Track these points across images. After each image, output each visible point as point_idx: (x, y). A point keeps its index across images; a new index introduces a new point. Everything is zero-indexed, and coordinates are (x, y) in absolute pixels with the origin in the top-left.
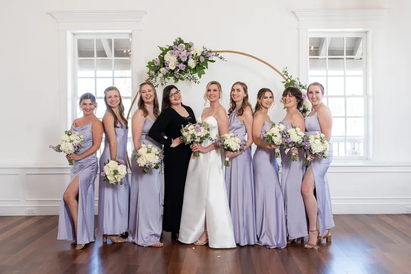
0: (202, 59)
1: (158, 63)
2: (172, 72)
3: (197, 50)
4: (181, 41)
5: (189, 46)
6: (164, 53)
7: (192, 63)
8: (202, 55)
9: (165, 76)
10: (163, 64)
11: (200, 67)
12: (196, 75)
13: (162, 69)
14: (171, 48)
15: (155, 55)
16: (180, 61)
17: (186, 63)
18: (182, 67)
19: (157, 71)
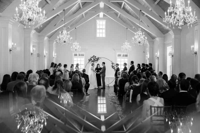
0: (98, 59)
1: (90, 60)
2: (92, 61)
3: (97, 57)
4: (94, 56)
5: (95, 57)
6: (91, 58)
7: (96, 60)
8: (98, 58)
9: (91, 62)
10: (91, 60)
11: (97, 60)
12: (97, 61)
13: (91, 61)
14: (92, 57)
15: (90, 58)
16: (94, 59)
17: (95, 60)
18: (94, 60)
19: (90, 61)
